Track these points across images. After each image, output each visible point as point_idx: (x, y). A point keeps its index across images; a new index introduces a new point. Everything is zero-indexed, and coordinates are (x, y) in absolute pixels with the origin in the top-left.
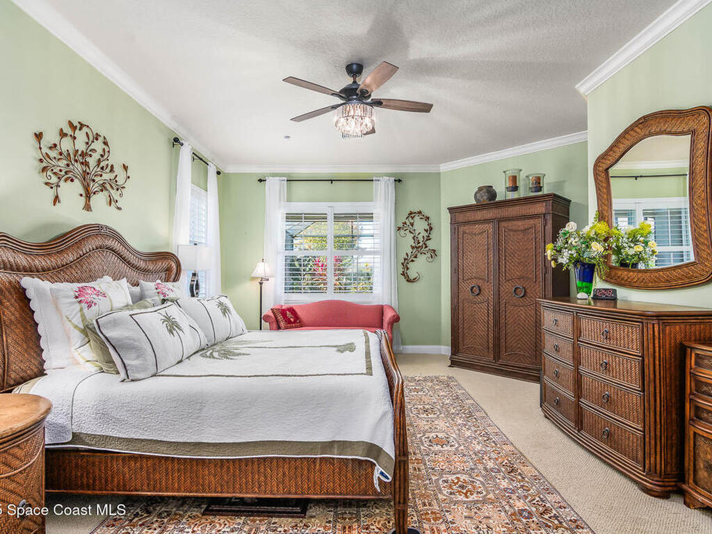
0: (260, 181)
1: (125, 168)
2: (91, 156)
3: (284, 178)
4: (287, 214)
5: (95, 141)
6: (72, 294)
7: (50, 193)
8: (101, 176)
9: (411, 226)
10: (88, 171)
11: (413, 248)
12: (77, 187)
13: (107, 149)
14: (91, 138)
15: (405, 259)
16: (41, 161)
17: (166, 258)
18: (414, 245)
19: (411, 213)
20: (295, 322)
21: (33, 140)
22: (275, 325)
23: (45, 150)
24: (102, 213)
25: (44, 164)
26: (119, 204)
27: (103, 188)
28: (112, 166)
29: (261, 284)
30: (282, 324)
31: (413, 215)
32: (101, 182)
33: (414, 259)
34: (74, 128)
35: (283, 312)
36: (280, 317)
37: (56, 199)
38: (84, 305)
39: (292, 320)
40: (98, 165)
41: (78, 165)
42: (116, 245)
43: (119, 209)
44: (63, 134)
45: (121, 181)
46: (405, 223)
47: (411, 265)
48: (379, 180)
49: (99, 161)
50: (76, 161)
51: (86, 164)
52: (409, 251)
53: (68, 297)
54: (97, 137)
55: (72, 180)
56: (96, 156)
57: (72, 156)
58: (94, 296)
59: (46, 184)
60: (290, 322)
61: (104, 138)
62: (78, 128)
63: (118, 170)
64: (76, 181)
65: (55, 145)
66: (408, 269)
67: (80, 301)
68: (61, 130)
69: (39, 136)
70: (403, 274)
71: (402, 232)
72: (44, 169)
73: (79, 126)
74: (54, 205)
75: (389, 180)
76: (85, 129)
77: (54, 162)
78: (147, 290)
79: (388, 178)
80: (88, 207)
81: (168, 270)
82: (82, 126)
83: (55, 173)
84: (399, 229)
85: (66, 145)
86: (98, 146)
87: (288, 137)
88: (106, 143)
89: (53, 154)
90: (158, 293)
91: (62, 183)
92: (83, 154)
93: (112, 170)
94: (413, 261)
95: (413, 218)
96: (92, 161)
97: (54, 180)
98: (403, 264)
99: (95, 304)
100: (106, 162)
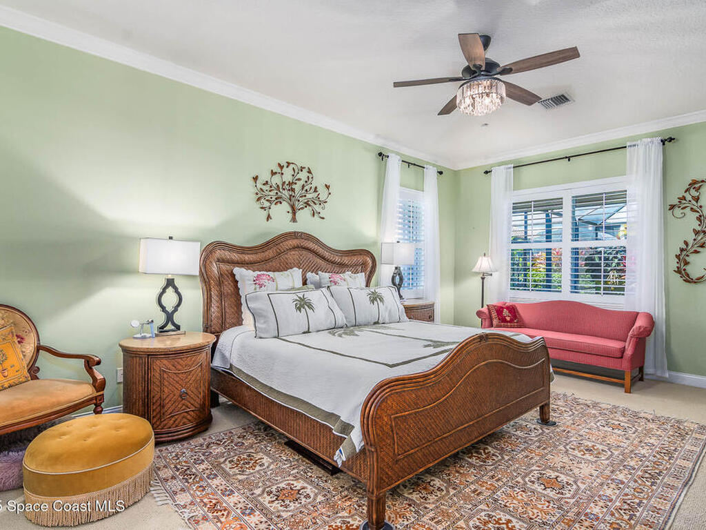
0: (486, 172)
1: (327, 187)
2: (296, 184)
3: (509, 166)
4: (514, 204)
5: (300, 172)
6: (252, 278)
7: (264, 214)
8: (305, 196)
9: (694, 203)
10: (293, 194)
11: (697, 233)
12: (285, 206)
13: (310, 176)
14: (296, 171)
15: (682, 250)
16: (257, 194)
17: (361, 254)
18: (699, 228)
19: (695, 182)
20: (511, 321)
21: (252, 182)
22: (487, 323)
23: (259, 186)
24: (306, 223)
25: (259, 196)
26: (321, 215)
27: (307, 204)
28: (316, 188)
29: (483, 279)
30: (495, 322)
31: (697, 186)
32: (306, 201)
33: (699, 249)
34: (282, 167)
35: (499, 310)
36: (494, 314)
37: (269, 217)
38: (257, 286)
39: (508, 319)
40: (303, 189)
41: (286, 192)
42: (311, 245)
43: (323, 218)
44: (273, 173)
45: (322, 198)
46: (684, 198)
47: (692, 258)
48: (635, 145)
49: (303, 186)
50: (284, 189)
51: (293, 190)
52: (690, 238)
53: (249, 280)
54: (302, 169)
55: (281, 203)
56: (300, 183)
57: (281, 187)
58: (266, 281)
59: (262, 208)
60: (504, 320)
61: (309, 169)
62: (285, 167)
63: (321, 190)
64: (284, 203)
65: (267, 182)
66: (687, 263)
67: (255, 284)
68: (272, 171)
69: (256, 179)
70: (679, 271)
71: (678, 211)
72: (259, 199)
73: (286, 165)
74: (267, 221)
75: (652, 142)
76: (291, 166)
77: (267, 193)
78: (323, 278)
79: (649, 140)
80: (294, 220)
81: (364, 265)
82: (289, 164)
83: (267, 200)
84: (672, 207)
85: (276, 180)
86: (303, 175)
87: (486, 124)
88: (309, 172)
89: (265, 188)
90: (331, 281)
91: (273, 206)
92: (290, 184)
93: (315, 191)
94: (696, 252)
95: (697, 190)
96: (297, 187)
97: (267, 204)
98: (678, 257)
99: (265, 286)
100: (310, 186)
